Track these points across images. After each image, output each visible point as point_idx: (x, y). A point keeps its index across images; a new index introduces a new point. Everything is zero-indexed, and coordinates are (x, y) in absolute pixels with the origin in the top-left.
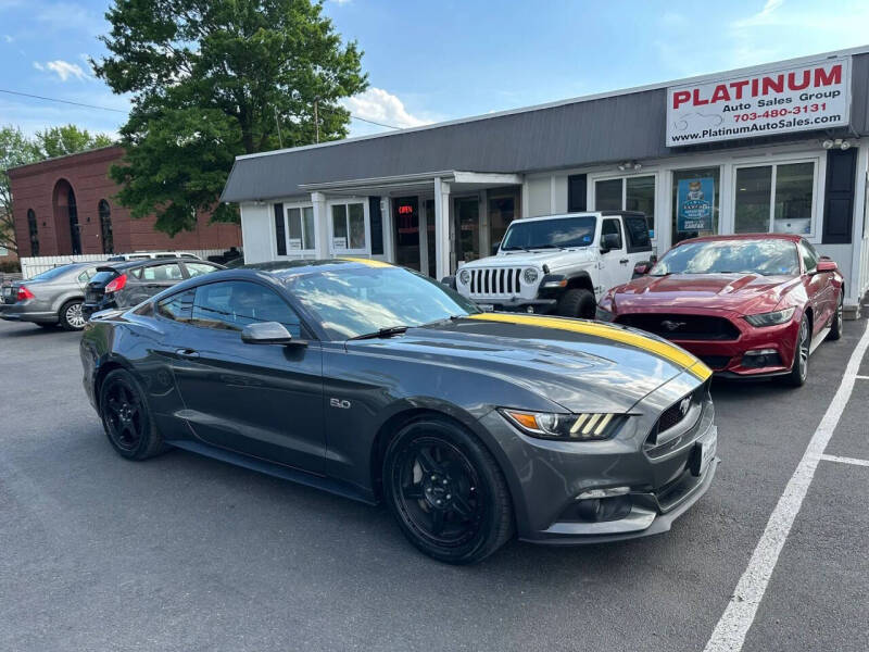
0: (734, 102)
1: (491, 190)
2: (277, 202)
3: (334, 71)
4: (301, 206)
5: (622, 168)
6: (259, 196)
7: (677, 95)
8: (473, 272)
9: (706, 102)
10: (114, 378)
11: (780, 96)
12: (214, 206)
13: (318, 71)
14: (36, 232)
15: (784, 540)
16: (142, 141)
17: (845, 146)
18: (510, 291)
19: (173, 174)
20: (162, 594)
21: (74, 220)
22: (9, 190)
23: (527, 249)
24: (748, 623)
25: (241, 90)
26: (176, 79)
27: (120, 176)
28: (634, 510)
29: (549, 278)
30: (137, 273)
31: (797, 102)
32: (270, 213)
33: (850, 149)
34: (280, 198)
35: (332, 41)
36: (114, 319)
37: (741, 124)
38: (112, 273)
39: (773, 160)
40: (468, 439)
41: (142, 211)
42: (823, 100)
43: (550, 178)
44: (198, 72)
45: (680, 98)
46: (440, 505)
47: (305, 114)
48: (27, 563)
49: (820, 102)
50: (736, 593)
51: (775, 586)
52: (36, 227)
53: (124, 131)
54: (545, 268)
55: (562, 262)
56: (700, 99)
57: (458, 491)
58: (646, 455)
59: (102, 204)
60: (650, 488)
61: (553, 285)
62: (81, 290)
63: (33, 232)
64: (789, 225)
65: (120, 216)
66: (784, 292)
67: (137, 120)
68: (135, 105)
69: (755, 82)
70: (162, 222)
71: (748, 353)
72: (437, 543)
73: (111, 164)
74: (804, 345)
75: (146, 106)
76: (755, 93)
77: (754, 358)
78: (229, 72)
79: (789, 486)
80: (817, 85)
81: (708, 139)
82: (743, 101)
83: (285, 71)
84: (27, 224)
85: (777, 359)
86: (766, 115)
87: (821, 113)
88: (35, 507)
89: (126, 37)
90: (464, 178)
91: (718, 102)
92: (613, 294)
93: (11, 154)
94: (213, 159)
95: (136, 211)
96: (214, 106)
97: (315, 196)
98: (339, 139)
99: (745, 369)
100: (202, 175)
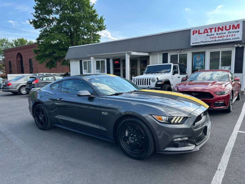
0: (209, 34)
1: (141, 57)
2: (80, 60)
3: (97, 24)
4: (87, 61)
5: (178, 51)
6: (75, 58)
7: (193, 31)
8: (137, 79)
9: (202, 33)
10: (38, 106)
11: (222, 32)
12: (62, 61)
13: (92, 24)
14: (11, 67)
15: (230, 154)
16: (42, 42)
17: (240, 46)
18: (147, 85)
19: (51, 52)
20: (55, 166)
21: (22, 64)
22: (4, 56)
23: (152, 73)
24: (223, 176)
25: (71, 29)
26: (52, 25)
27: (36, 52)
28: (189, 144)
29: (158, 81)
30: (41, 78)
31: (227, 34)
32: (78, 63)
33: (242, 47)
34: (81, 58)
35: (96, 15)
36: (38, 90)
37: (212, 40)
38: (34, 79)
39: (221, 50)
40: (142, 123)
41: (42, 62)
42: (235, 33)
43: (157, 54)
44: (58, 23)
45: (195, 32)
46: (134, 142)
47: (88, 36)
48: (15, 158)
49: (234, 34)
50: (218, 168)
51: (229, 166)
52: (11, 66)
53: (38, 39)
54: (157, 78)
55: (162, 77)
56: (200, 32)
57: (139, 138)
58: (193, 128)
59: (30, 60)
60: (193, 138)
61: (160, 83)
62: (25, 83)
63: (10, 67)
64: (225, 68)
65: (35, 63)
66: (226, 86)
67: (41, 37)
68: (41, 32)
69: (216, 28)
70: (47, 65)
71: (216, 102)
72: (132, 153)
73: (34, 49)
74: (231, 101)
75: (44, 32)
76: (215, 31)
77: (217, 104)
78: (67, 24)
79: (230, 139)
80: (233, 29)
81: (202, 44)
82: (212, 33)
83: (83, 24)
84: (9, 65)
85: (224, 104)
86: (219, 37)
87: (234, 37)
88: (16, 142)
89: (39, 13)
90: (134, 53)
91: (205, 33)
92: (177, 86)
93: (5, 46)
94: (62, 47)
95: (40, 62)
96: (63, 33)
97: (92, 58)
98: (98, 42)
99: (215, 107)
100: (59, 52)
